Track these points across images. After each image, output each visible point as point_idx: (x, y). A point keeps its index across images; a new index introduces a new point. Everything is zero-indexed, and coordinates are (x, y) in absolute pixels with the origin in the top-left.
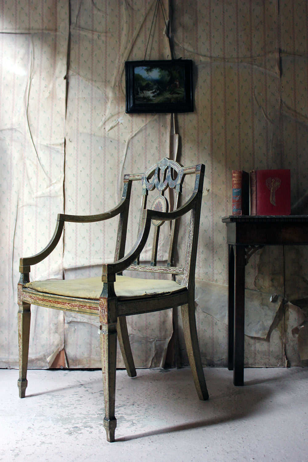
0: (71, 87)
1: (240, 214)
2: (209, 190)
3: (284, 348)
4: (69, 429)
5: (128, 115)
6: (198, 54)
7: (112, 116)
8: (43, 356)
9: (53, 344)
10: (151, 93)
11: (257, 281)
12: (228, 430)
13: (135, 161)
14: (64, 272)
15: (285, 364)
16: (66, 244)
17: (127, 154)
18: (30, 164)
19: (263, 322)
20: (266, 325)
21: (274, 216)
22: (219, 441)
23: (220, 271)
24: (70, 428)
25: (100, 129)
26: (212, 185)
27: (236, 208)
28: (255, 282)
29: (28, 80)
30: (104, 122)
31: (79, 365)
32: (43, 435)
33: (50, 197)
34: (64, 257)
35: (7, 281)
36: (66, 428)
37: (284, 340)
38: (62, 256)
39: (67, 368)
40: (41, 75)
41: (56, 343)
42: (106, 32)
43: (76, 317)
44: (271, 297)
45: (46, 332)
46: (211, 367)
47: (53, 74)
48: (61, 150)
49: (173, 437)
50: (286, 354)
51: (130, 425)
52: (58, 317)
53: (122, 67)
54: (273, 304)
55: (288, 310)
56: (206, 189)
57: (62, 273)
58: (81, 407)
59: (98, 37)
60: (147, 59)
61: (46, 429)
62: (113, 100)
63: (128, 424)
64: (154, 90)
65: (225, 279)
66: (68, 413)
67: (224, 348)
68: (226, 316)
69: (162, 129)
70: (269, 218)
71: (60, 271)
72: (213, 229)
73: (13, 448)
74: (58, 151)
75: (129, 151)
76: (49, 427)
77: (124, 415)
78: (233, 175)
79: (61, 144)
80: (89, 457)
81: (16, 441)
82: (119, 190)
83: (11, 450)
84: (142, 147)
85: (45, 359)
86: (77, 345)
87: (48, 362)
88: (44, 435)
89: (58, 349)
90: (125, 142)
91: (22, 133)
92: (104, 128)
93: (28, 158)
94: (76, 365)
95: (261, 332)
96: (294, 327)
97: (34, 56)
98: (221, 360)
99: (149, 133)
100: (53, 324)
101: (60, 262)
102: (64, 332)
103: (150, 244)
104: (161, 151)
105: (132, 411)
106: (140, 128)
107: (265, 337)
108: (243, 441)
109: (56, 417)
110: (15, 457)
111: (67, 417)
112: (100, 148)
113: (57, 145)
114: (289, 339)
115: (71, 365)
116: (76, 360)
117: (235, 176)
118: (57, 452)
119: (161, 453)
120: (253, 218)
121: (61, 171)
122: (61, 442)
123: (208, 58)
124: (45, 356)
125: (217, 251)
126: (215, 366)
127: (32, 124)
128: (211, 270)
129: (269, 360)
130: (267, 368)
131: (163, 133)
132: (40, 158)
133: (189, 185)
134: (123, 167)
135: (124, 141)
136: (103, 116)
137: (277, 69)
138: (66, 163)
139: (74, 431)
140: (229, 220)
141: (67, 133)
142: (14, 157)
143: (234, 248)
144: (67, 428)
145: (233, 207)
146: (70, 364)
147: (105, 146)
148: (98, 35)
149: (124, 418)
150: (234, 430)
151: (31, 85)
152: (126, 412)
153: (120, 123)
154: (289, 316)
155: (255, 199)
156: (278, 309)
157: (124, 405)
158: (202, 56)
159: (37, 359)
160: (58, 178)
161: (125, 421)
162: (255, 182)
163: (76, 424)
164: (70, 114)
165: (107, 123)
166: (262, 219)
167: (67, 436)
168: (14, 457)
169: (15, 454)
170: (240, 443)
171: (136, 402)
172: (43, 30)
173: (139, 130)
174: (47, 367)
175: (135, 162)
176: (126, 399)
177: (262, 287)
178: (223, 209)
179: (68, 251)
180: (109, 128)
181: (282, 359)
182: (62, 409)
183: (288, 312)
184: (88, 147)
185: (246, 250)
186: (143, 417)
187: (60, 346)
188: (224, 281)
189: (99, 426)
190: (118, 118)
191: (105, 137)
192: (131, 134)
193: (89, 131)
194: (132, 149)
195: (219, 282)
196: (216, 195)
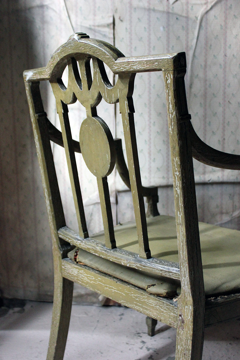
13: (211, 45)
14: (117, 194)
17: (199, 37)
25: (161, 1)
48: (109, 34)
57: (115, 196)
71: (112, 193)
74: (105, 35)
75: (202, 32)
79: (108, 25)
84: (221, 25)
87: (100, 300)
90: (197, 19)
91: (56, 12)
92: (168, 0)
99: (231, 5)
112: (161, 29)
113: (104, 26)
134: (194, 56)
135: (195, 18)
141: (117, 9)
147: (168, 25)
159: (88, 294)
173: (216, 0)
174: (99, 304)
175: (210, 48)
184: (145, 28)
191: (168, 13)
192: (205, 7)
193: (146, 5)
194: (206, 28)
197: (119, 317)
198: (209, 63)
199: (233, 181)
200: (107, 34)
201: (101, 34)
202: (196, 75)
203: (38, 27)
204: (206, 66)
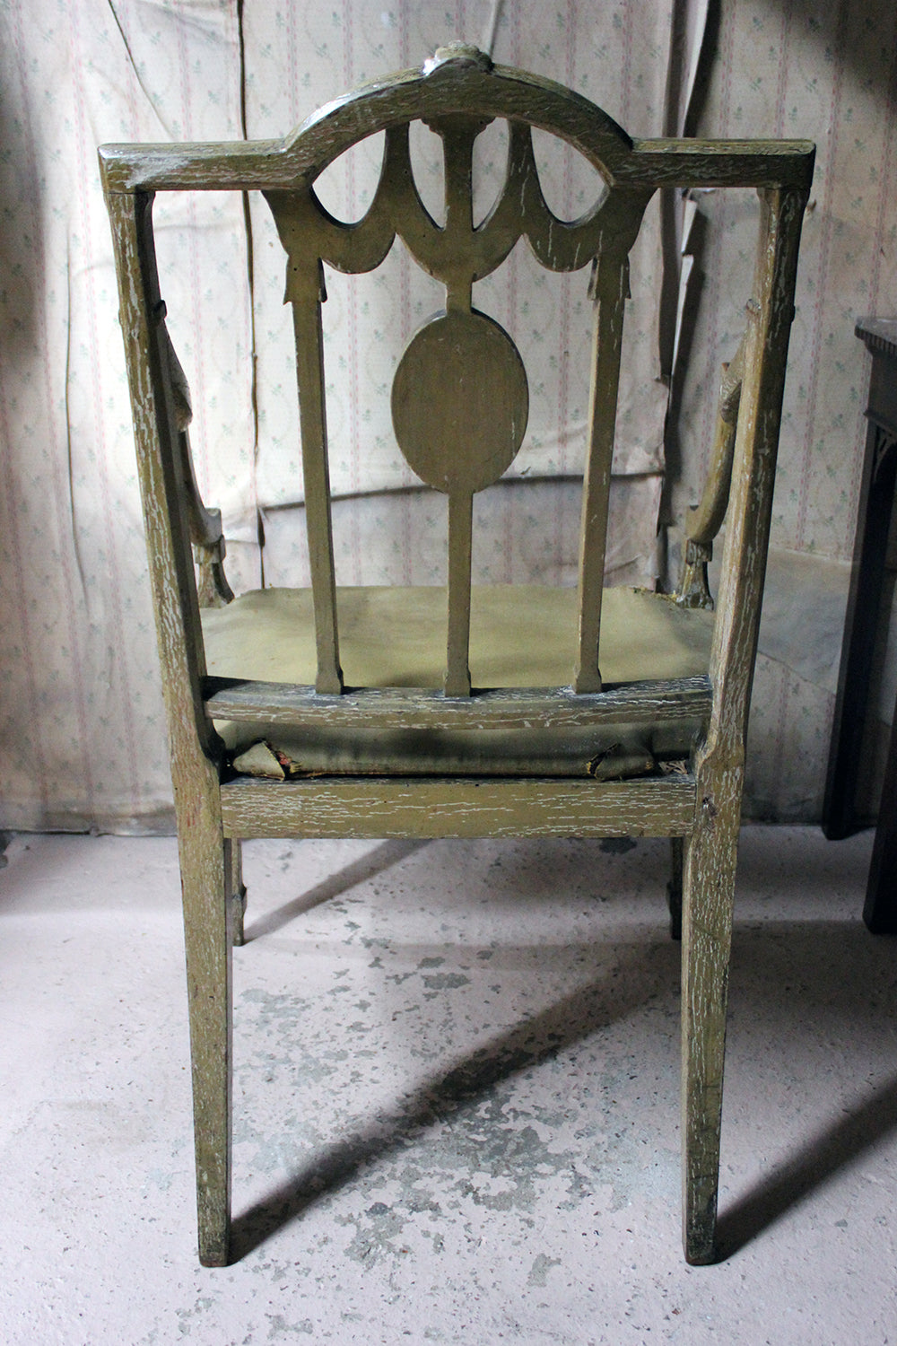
2: (814, 205)
14: (263, 517)
16: (264, 412)
18: (102, 93)
23: (828, 515)
26: (827, 182)
33: (194, 228)
34: (261, 463)
35: (58, 552)
38: (251, 457)
46: (768, 824)
48: (227, 30)
51: (570, 1191)
57: (256, 521)
63: (562, 1184)
65: (843, 541)
67: (815, 766)
68: (833, 666)
71: (246, 512)
72: (817, 360)
74: (213, 33)
75: (505, 33)
77: (533, 1125)
79: (224, 3)
84: (559, 15)
93: (91, 63)
98: (804, 802)
101: (244, 480)
103: (577, 411)
104: (635, 35)
105: (558, 1096)
112: (385, 18)
113: (209, 4)
121: (229, 121)
122: (344, 1317)
125: (822, 441)
128: (794, 507)
132: (143, 64)
138: (247, 88)
139: (379, 1240)
142: (36, 61)
144: (350, 1218)
147: (405, 9)
149: (540, 1145)
152: (540, 1104)
161: (543, 1159)
163: (374, 1183)
167: (358, 1269)
178: (863, 281)
179: (274, 439)
182: (310, 1086)
184: (335, 14)
186: (605, 1137)
188: (839, 547)
189: (462, 1202)
194: (517, 23)
195: (820, 552)
196: (841, 225)
197: (280, 863)
200: (221, 31)
201: (204, 32)
202: (487, 164)
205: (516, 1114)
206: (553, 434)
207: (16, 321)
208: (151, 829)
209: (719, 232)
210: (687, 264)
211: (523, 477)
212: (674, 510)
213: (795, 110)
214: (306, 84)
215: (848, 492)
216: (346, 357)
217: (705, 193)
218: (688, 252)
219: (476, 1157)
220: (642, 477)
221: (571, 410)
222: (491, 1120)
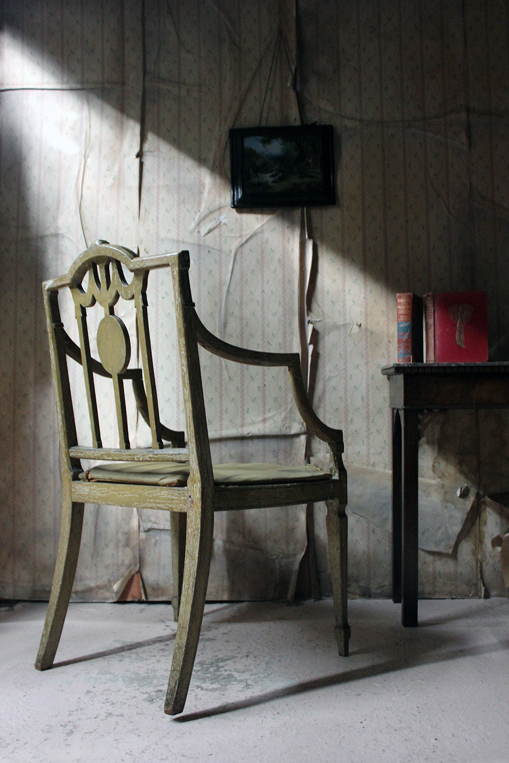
0: (147, 169)
1: (410, 361)
2: (361, 325)
3: (479, 569)
4: (149, 694)
5: (234, 210)
6: (340, 116)
7: (211, 213)
8: (107, 582)
9: (122, 564)
10: (270, 177)
11: (436, 465)
12: (395, 696)
13: (247, 281)
15: (481, 593)
17: (234, 271)
19: (446, 527)
20: (450, 532)
21: (463, 364)
22: (382, 713)
23: (379, 450)
24: (151, 692)
25: (192, 232)
26: (365, 316)
27: (404, 353)
28: (433, 466)
29: (81, 160)
30: (197, 222)
31: (162, 595)
32: (108, 702)
34: (139, 430)
35: (52, 468)
36: (144, 692)
37: (479, 557)
38: (135, 428)
39: (145, 600)
40: (100, 152)
41: (127, 562)
42: (200, 85)
43: (158, 522)
44: (459, 490)
45: (111, 546)
46: (367, 598)
47: (120, 150)
49: (310, 706)
50: (482, 577)
51: (243, 688)
52: (129, 522)
53: (225, 137)
54: (462, 500)
55: (485, 509)
56: (355, 323)
58: (167, 659)
59: (188, 93)
60: (263, 124)
61: (113, 694)
62: (211, 188)
63: (241, 686)
64: (274, 173)
65: (387, 462)
66: (147, 670)
67: (386, 568)
68: (389, 519)
69: (287, 232)
70: (454, 367)
72: (368, 385)
73: (64, 722)
75: (237, 267)
76: (119, 690)
77: (232, 673)
78: (399, 300)
80: (180, 737)
81: (68, 711)
82: (223, 325)
83: (61, 726)
84: (257, 259)
85: (111, 587)
86: (159, 564)
87: (115, 590)
88: (110, 703)
89: (131, 572)
90: (231, 252)
91: (72, 242)
92: (199, 232)
94: (158, 596)
95: (443, 544)
96: (495, 536)
97: (90, 122)
98: (382, 587)
99: (268, 239)
100: (122, 532)
102: (140, 545)
103: (270, 409)
104: (286, 266)
105: (246, 666)
106: (254, 230)
107: (450, 551)
108: (419, 712)
109: (129, 675)
110: (68, 736)
111: (146, 675)
112: (192, 262)
114: (487, 553)
115: (150, 595)
116: (157, 589)
117: (401, 303)
118: (131, 728)
119: (292, 730)
120: (430, 367)
122: (138, 714)
123: (357, 122)
124: (110, 582)
125: (373, 419)
126: (373, 596)
127: (88, 227)
128: (364, 448)
129: (456, 587)
130: (453, 599)
131: (289, 238)
133: (329, 317)
134: (228, 291)
135: (229, 251)
136: (196, 213)
137: (463, 137)
139: (158, 697)
140: (393, 370)
141: (142, 240)
143: (402, 413)
144: (147, 693)
145: (398, 350)
146: (148, 595)
147: (199, 258)
148: (188, 89)
149: (234, 677)
150: (404, 695)
151: (86, 168)
152: (237, 668)
153: (222, 224)
154: (487, 519)
155: (433, 338)
156: (469, 508)
157: (234, 657)
158: (348, 118)
159: (99, 587)
160: (128, 309)
161: (234, 681)
162: (432, 311)
163: (160, 685)
164: (146, 210)
165: (202, 224)
166: (445, 368)
167: (147, 704)
168: (66, 736)
169: (68, 731)
170: (415, 715)
171: (252, 653)
172: (103, 83)
173: (251, 233)
174: (113, 599)
175: (246, 284)
176: (235, 648)
177: (445, 473)
178: (383, 354)
180: (206, 232)
181: (476, 585)
182: (138, 663)
183: (485, 512)
185: (420, 416)
186: (263, 675)
187: (132, 567)
188: (386, 465)
189: (195, 690)
190: (220, 216)
191: (199, 245)
192: (239, 240)
193: (175, 237)
194: (241, 262)
195: (377, 467)
196: (372, 332)
198: (245, 299)
199: (276, 434)
202: (231, 313)
203: (50, 257)
204: (241, 303)
205: (226, 670)
206: (260, 418)
207: (44, 374)
208: (81, 599)
209: (323, 337)
210: (311, 348)
211: (248, 435)
212: (312, 450)
213: (350, 290)
214: (162, 285)
215: (387, 441)
216: (175, 388)
217: (317, 321)
218: (310, 343)
219: (205, 680)
220: (297, 435)
221: (268, 409)
222: (215, 672)
